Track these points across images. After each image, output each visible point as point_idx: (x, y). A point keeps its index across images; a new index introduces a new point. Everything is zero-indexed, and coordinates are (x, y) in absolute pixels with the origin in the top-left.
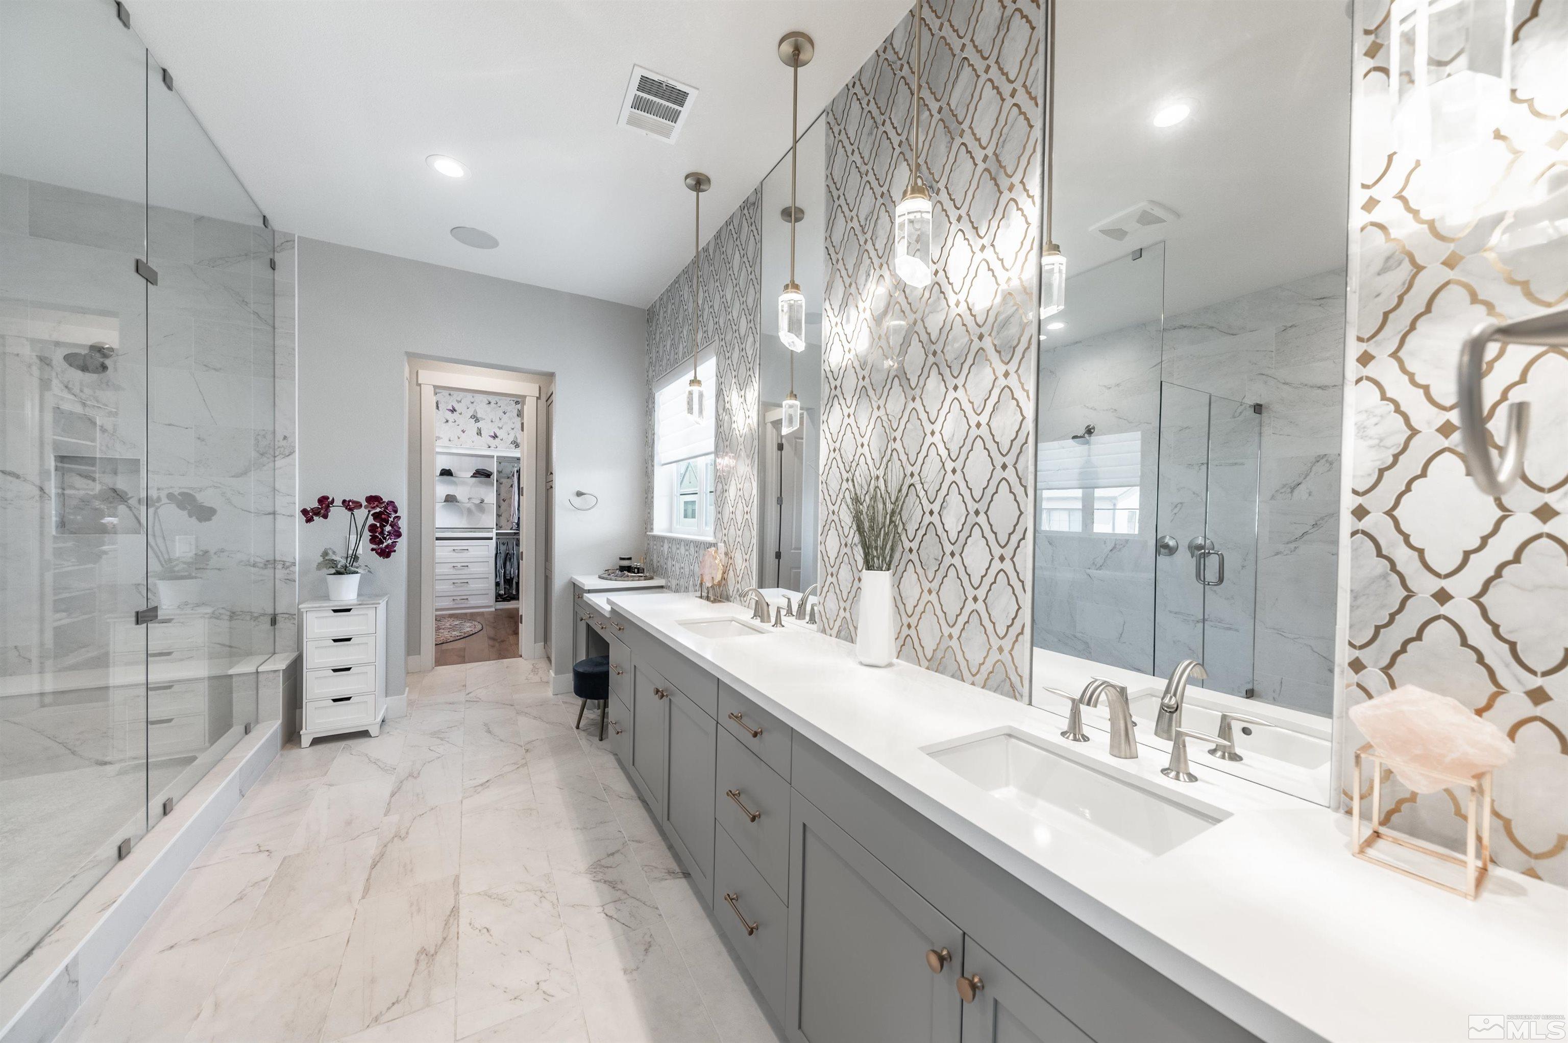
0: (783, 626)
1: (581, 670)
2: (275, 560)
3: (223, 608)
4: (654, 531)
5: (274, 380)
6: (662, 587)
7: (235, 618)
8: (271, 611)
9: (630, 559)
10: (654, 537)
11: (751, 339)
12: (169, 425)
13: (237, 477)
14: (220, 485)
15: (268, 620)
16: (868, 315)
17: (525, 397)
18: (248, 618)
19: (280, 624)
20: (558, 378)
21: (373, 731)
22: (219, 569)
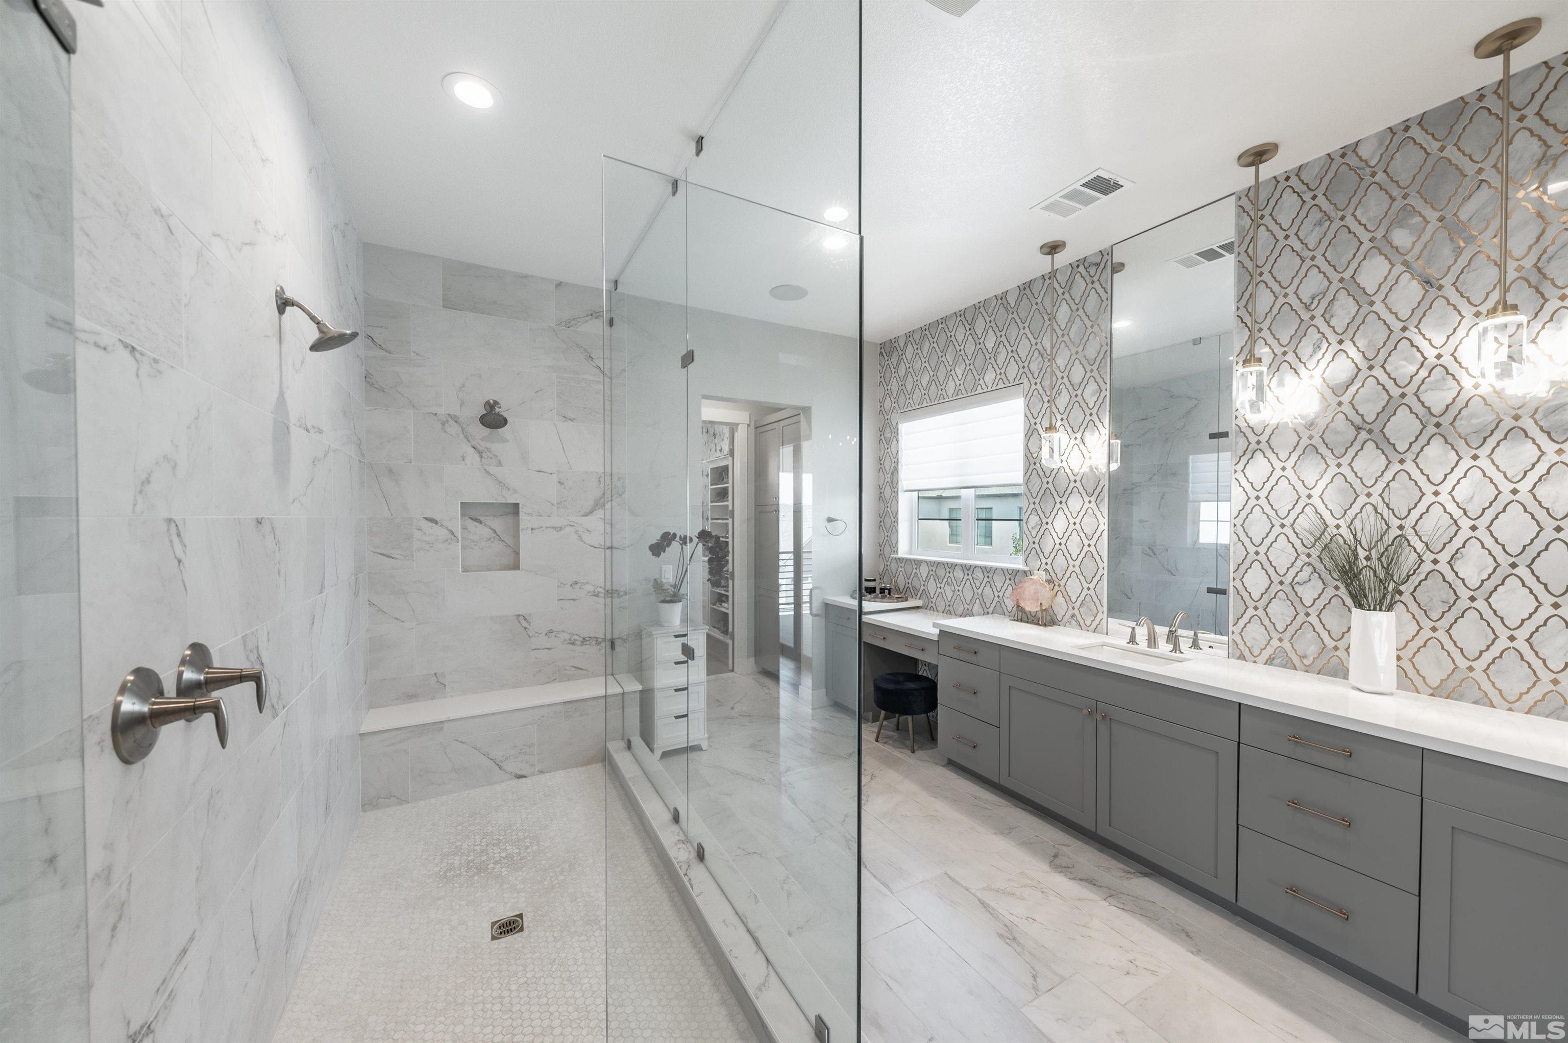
0: (1182, 653)
1: (885, 685)
2: (612, 590)
3: (577, 635)
4: (899, 554)
5: (611, 427)
6: (918, 607)
7: (585, 643)
8: (609, 636)
9: (874, 580)
10: (901, 560)
11: (1092, 387)
12: (539, 471)
13: (586, 516)
14: (574, 524)
15: (609, 644)
16: (1318, 381)
17: (738, 424)
18: (594, 643)
19: (618, 649)
20: (814, 411)
21: (705, 745)
22: (574, 600)
